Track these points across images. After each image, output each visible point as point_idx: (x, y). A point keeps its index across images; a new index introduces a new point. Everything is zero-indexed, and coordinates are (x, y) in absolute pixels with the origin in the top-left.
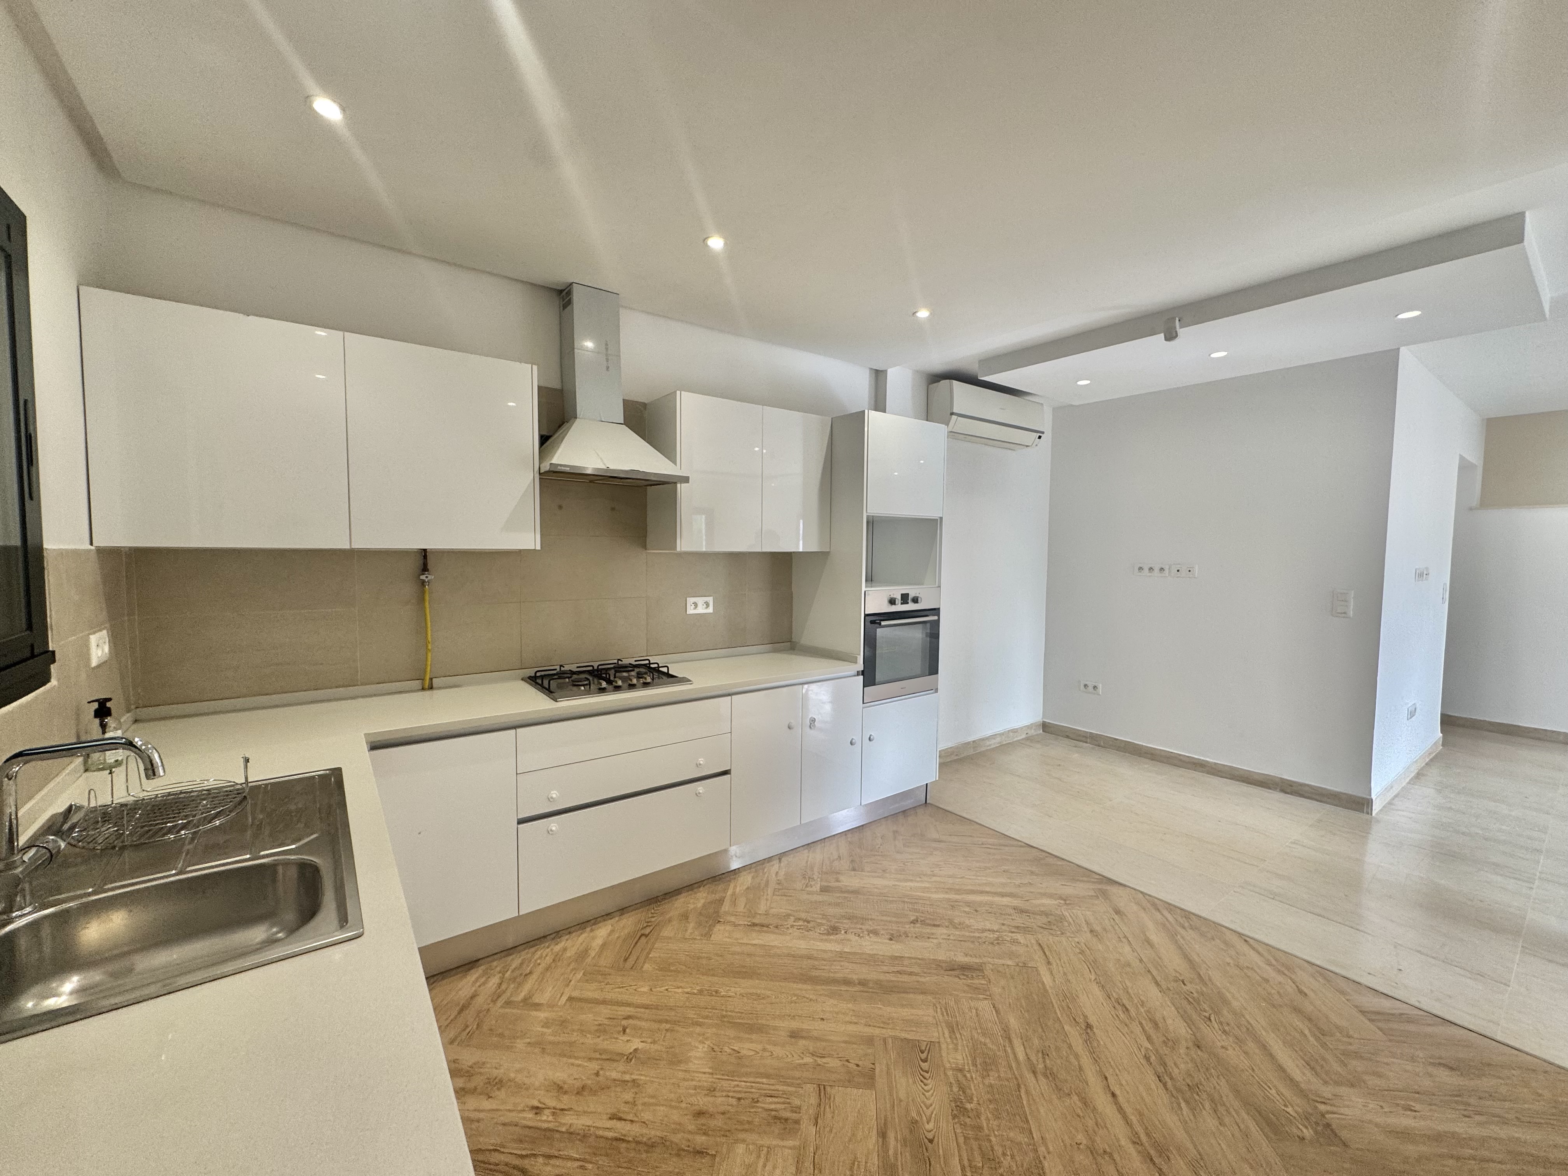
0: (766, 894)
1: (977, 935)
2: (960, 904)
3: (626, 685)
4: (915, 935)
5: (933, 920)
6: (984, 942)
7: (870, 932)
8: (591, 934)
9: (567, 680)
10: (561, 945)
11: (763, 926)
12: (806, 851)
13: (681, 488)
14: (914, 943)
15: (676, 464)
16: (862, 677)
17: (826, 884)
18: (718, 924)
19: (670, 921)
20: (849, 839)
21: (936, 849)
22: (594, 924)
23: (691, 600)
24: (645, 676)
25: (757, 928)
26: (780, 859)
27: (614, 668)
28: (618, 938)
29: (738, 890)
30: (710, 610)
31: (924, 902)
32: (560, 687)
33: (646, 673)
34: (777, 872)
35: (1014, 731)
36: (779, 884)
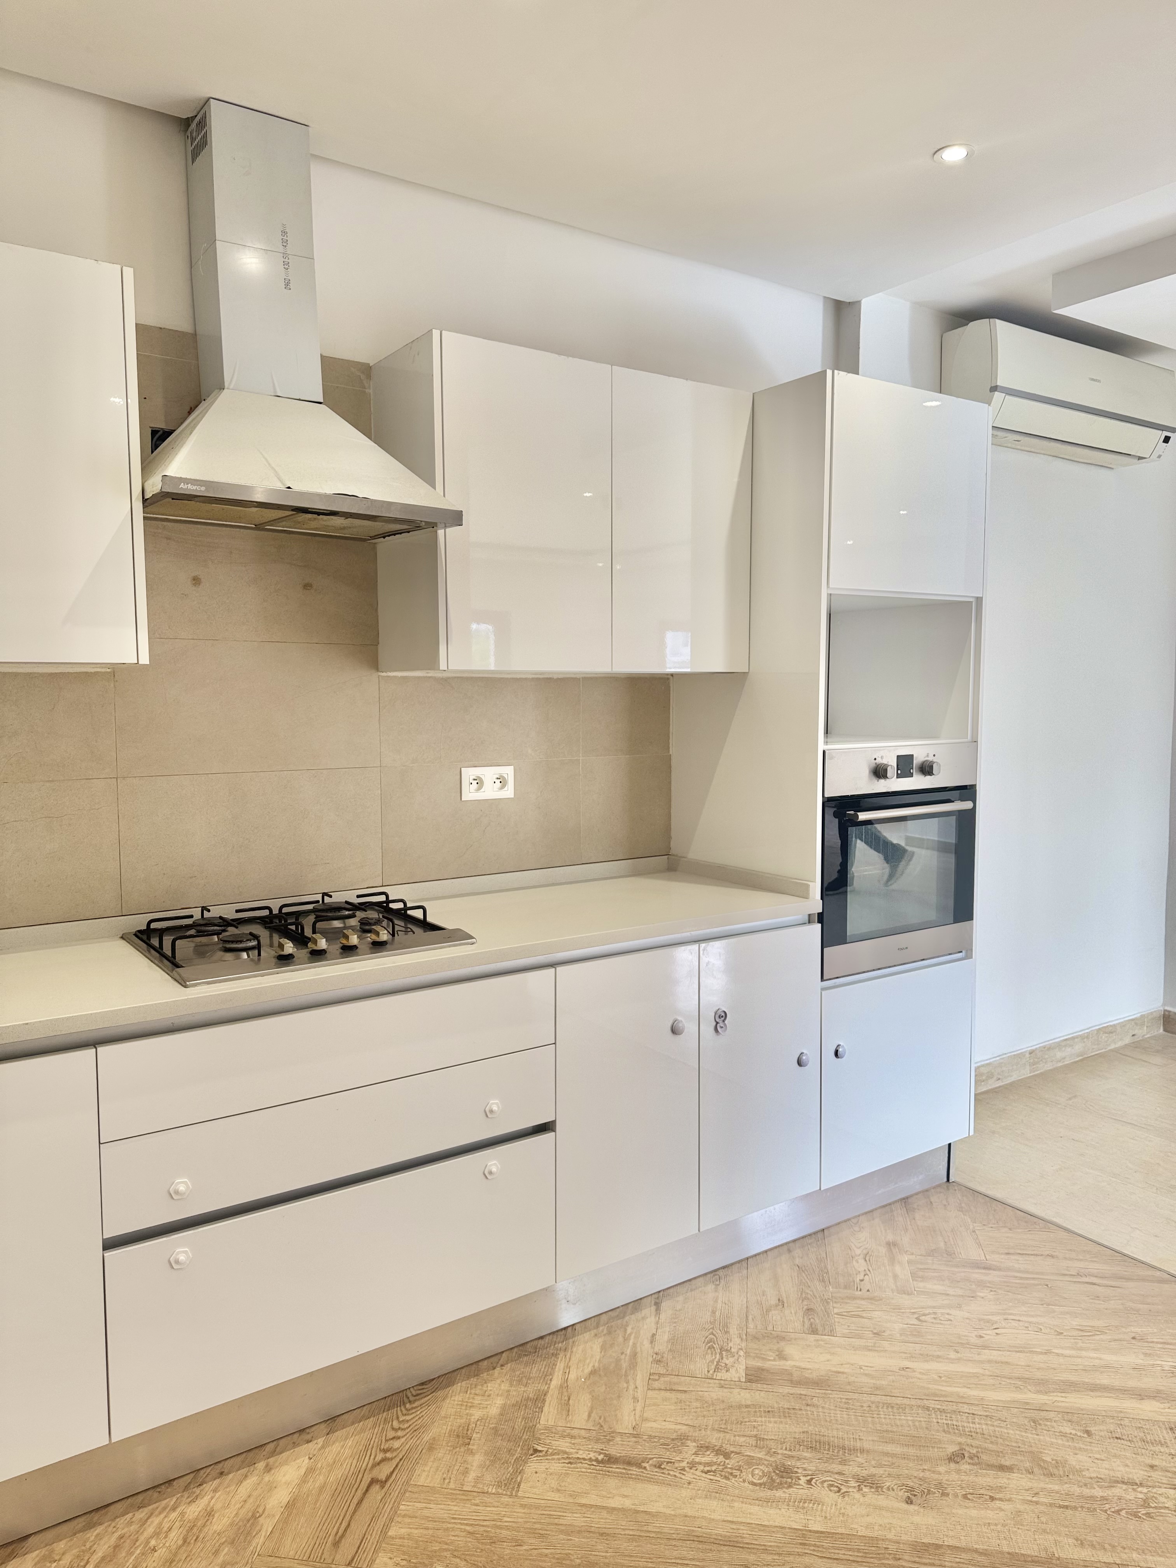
0: (632, 1387)
1: (1098, 1492)
2: (1051, 1415)
3: (336, 948)
4: (961, 1492)
5: (998, 1453)
6: (1118, 1512)
7: (863, 1481)
8: (267, 1478)
9: (215, 938)
10: (202, 1503)
11: (629, 1463)
12: (711, 1287)
13: (447, 536)
14: (960, 1511)
15: (433, 486)
16: (819, 926)
17: (759, 1364)
18: (533, 1458)
19: (431, 1447)
20: (797, 1261)
21: (981, 1284)
22: (273, 1453)
23: (469, 773)
24: (376, 928)
25: (615, 1468)
26: (657, 1305)
27: (313, 911)
28: (322, 1488)
29: (572, 1376)
30: (509, 792)
31: (974, 1409)
32: (201, 953)
33: (378, 922)
34: (654, 1335)
35: (1109, 1030)
36: (658, 1362)
